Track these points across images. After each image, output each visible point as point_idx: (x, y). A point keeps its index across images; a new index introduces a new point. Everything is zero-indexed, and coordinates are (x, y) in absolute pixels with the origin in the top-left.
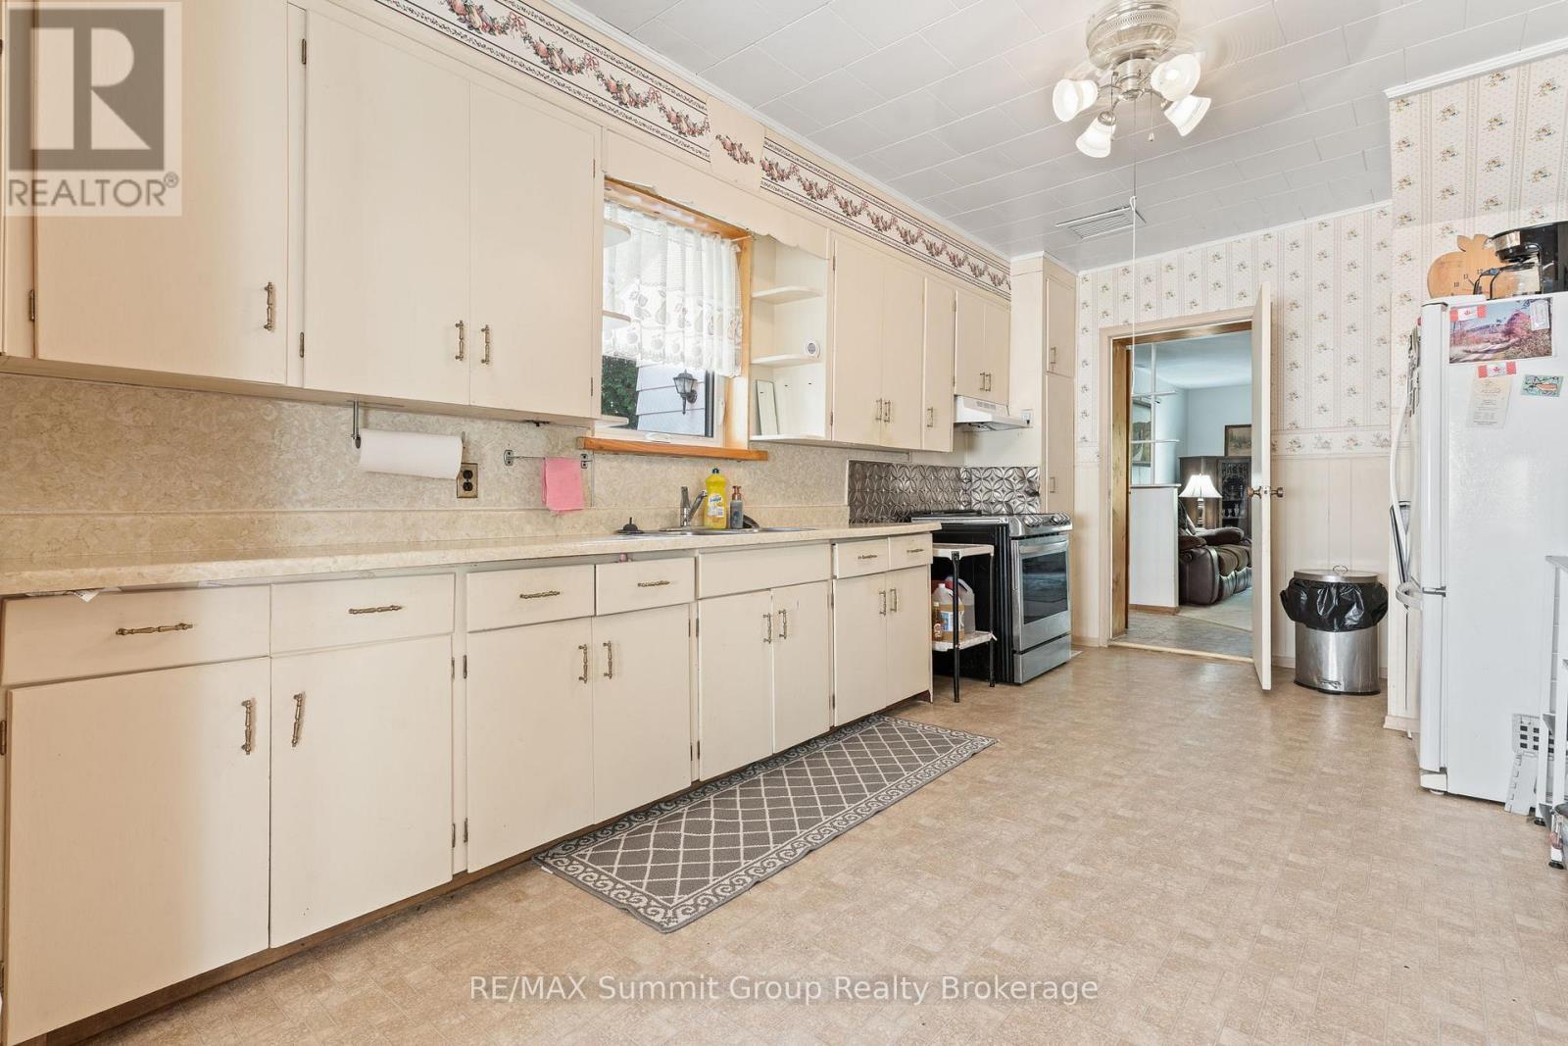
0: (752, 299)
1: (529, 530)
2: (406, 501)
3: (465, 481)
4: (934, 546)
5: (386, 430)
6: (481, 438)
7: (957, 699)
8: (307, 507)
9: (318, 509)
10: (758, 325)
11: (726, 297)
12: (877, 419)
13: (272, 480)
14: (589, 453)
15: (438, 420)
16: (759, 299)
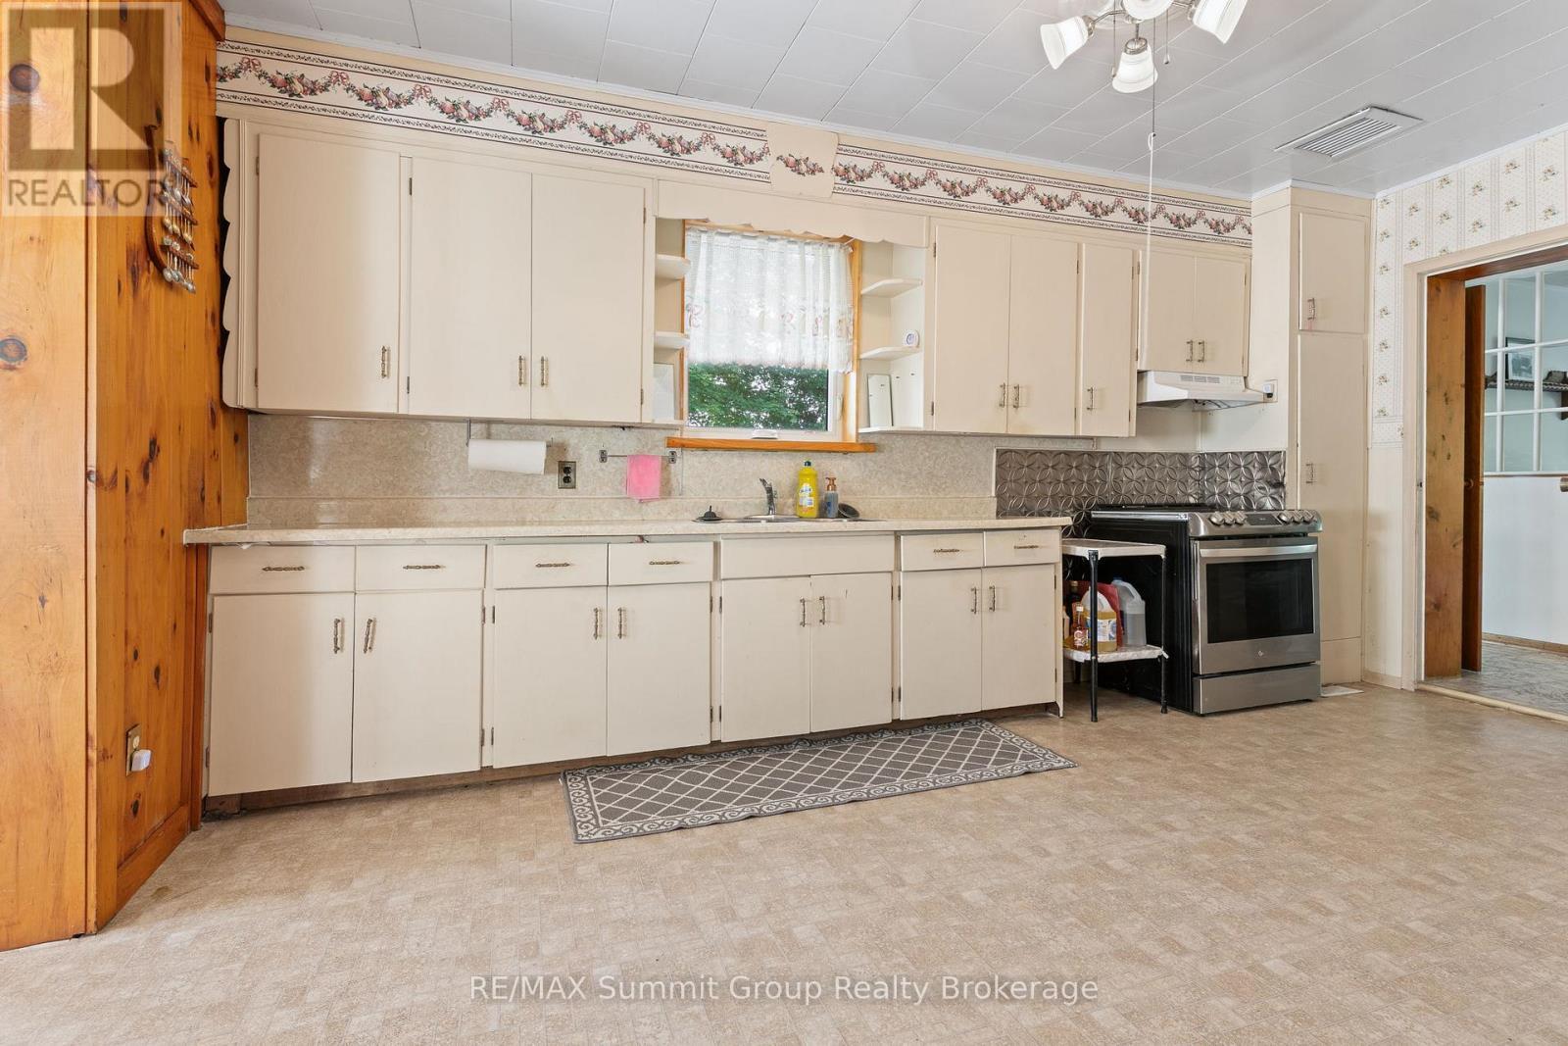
0: (861, 297)
1: (617, 515)
2: (518, 490)
3: (565, 475)
4: (1063, 543)
5: (506, 439)
6: (580, 441)
7: (1095, 718)
8: (447, 495)
9: (454, 496)
10: (870, 320)
11: (833, 298)
12: (1001, 405)
13: (424, 476)
14: (678, 451)
15: (544, 430)
16: (871, 294)
